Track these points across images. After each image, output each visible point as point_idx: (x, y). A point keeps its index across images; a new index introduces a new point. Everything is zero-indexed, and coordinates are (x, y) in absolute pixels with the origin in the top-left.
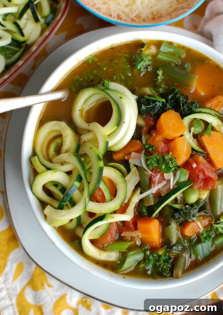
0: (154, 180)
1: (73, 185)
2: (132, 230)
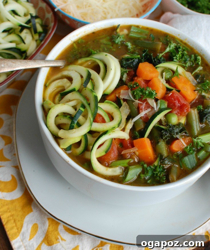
0: (141, 107)
1: (79, 110)
2: (130, 148)
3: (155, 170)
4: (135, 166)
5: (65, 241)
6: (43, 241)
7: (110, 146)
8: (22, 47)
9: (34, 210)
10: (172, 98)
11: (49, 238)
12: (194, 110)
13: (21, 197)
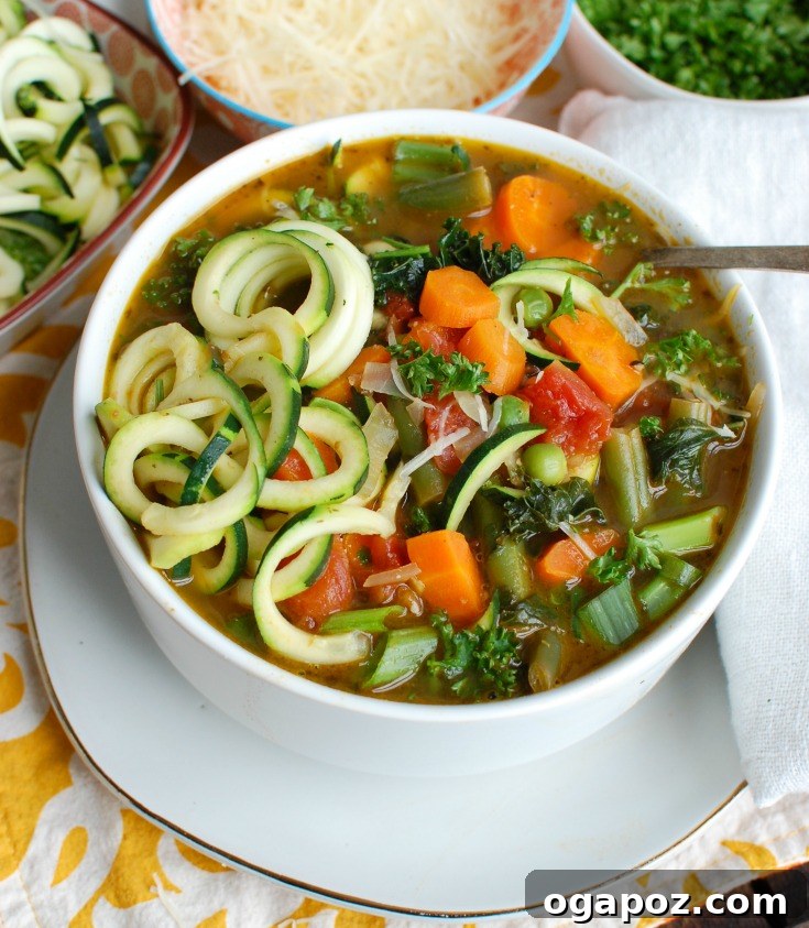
0: (433, 423)
1: (218, 435)
2: (395, 567)
3: (480, 646)
4: (410, 631)
5: (178, 891)
6: (101, 891)
7: (324, 561)
8: (64, 208)
9: (77, 780)
10: (545, 390)
11: (121, 880)
12: (628, 433)
13: (35, 734)
